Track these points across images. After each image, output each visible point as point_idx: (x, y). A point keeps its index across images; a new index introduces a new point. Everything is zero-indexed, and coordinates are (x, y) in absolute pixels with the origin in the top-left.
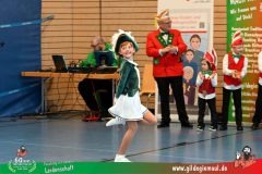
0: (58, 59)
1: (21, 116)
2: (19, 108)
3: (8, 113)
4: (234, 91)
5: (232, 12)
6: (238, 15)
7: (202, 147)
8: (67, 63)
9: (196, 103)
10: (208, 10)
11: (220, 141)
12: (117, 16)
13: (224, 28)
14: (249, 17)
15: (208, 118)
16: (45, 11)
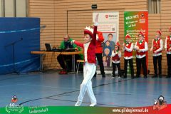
0: (47, 45)
1: (31, 72)
2: (30, 68)
3: (25, 70)
5: (127, 23)
6: (130, 24)
7: (114, 86)
8: (52, 47)
9: (111, 65)
11: (123, 83)
12: (74, 25)
13: (123, 30)
14: (134, 25)
15: (117, 72)
16: (42, 23)
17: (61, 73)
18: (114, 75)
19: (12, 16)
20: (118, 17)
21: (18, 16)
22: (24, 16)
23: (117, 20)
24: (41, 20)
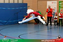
4: (61, 19)
5: (60, 5)
7: (55, 29)
10: (56, 5)
11: (58, 28)
13: (59, 8)
15: (56, 24)
16: (28, 5)
17: (35, 24)
18: (55, 25)
19: (17, 2)
20: (57, 3)
21: (19, 2)
22: (21, 3)
23: (56, 4)
24: (28, 4)
